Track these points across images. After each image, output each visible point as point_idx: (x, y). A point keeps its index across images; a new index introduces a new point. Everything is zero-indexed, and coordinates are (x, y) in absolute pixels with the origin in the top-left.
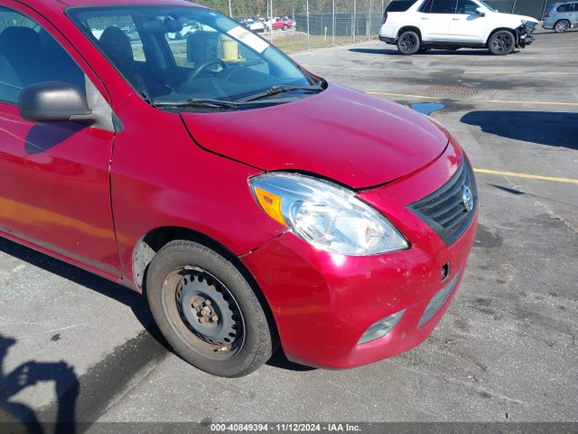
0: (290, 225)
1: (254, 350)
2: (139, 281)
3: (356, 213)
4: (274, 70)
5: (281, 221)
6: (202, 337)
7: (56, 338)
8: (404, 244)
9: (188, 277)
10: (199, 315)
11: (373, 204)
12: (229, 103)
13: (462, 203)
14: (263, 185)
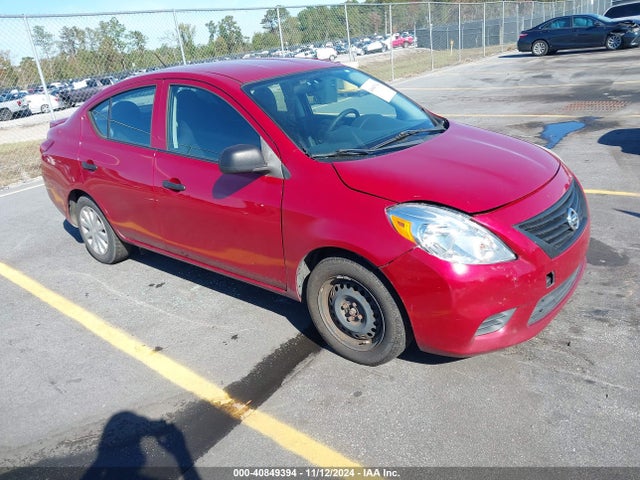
0: (419, 243)
1: (392, 340)
2: (300, 291)
3: (472, 233)
4: (401, 114)
5: (411, 239)
6: (349, 333)
7: (235, 337)
8: (513, 256)
9: (338, 286)
10: (348, 315)
11: (485, 224)
12: (366, 151)
13: (567, 223)
14: (397, 213)
